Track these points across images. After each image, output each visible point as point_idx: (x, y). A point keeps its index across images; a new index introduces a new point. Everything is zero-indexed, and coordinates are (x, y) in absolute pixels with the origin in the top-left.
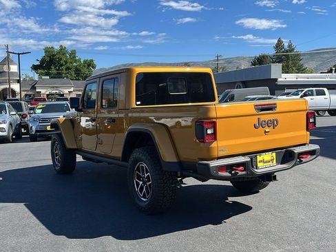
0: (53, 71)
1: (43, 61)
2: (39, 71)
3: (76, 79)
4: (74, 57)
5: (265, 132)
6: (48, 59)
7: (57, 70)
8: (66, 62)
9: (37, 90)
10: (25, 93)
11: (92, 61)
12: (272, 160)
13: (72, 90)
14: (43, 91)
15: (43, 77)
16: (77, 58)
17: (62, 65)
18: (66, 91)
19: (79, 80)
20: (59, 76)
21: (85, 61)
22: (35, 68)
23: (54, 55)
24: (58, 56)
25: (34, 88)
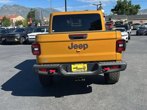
0: (120, 11)
1: (116, 7)
2: (114, 12)
3: (130, 15)
4: (130, 4)
5: (77, 52)
6: (118, 6)
7: (121, 11)
8: (126, 7)
9: (111, 20)
10: (106, 21)
11: (139, 5)
12: (84, 68)
13: (126, 20)
14: (114, 21)
15: (115, 14)
16: (132, 5)
17: (124, 8)
18: (124, 20)
19: (131, 15)
20: (122, 13)
21: (135, 6)
22: (112, 10)
23: (121, 4)
24: (122, 4)
25: (110, 19)
